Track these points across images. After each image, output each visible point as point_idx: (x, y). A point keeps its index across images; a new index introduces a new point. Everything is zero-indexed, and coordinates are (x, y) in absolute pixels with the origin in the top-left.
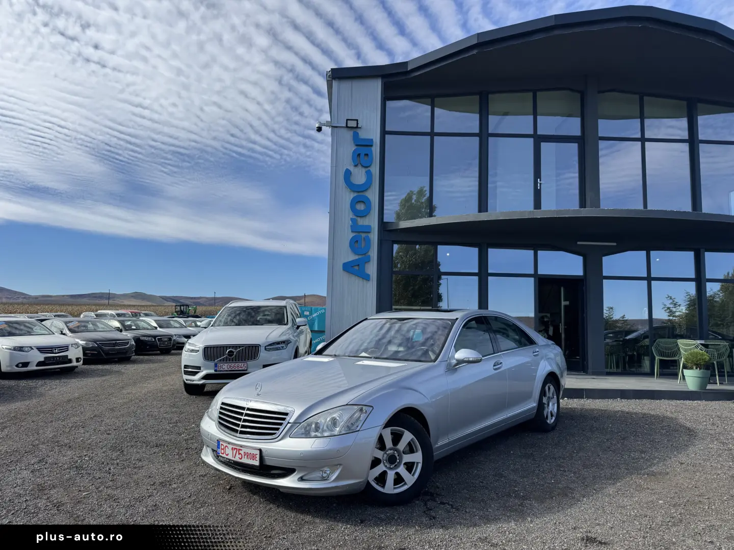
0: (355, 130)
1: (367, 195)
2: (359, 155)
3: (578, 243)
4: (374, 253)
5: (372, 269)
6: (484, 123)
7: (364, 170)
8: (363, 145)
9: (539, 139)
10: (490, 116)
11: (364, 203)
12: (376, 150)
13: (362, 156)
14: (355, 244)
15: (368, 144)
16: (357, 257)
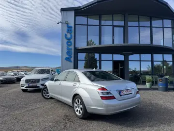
0: (68, 24)
2: (68, 30)
3: (123, 52)
4: (73, 55)
5: (72, 59)
7: (70, 34)
9: (114, 26)
10: (102, 21)
11: (70, 42)
12: (73, 29)
14: (68, 53)
15: (71, 27)
16: (68, 56)
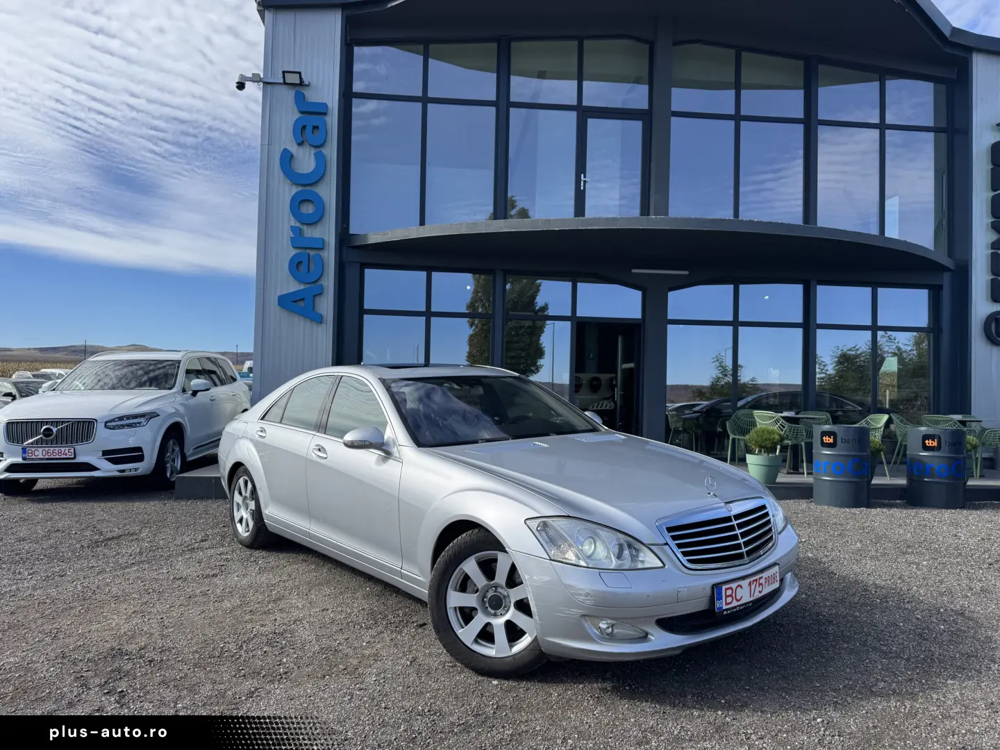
0: (298, 88)
2: (304, 127)
3: (634, 271)
4: (329, 282)
5: (327, 306)
6: (503, 86)
7: (313, 151)
8: (311, 114)
9: (585, 113)
10: (512, 78)
11: (312, 202)
12: (333, 121)
13: (309, 129)
14: (296, 266)
15: (321, 111)
16: (302, 287)
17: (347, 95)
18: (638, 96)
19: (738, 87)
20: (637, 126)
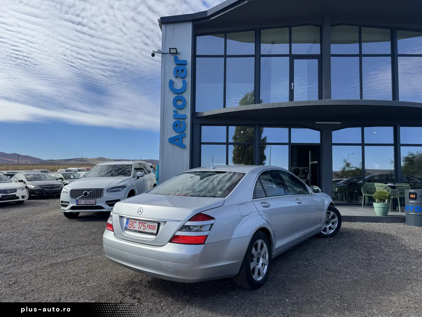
0: (176, 55)
1: (183, 96)
2: (178, 70)
3: (316, 123)
4: (188, 132)
5: (187, 141)
6: (258, 49)
7: (181, 80)
8: (181, 64)
9: (292, 57)
10: (262, 45)
11: (181, 100)
12: (189, 67)
13: (180, 71)
14: (175, 126)
15: (184, 64)
16: (177, 134)
17: (194, 56)
18: (315, 49)
19: (360, 42)
20: (316, 61)
